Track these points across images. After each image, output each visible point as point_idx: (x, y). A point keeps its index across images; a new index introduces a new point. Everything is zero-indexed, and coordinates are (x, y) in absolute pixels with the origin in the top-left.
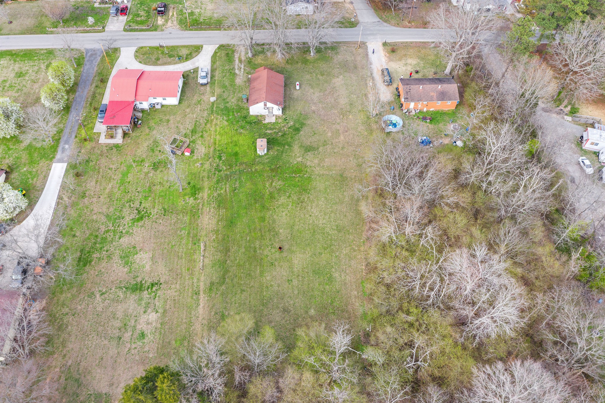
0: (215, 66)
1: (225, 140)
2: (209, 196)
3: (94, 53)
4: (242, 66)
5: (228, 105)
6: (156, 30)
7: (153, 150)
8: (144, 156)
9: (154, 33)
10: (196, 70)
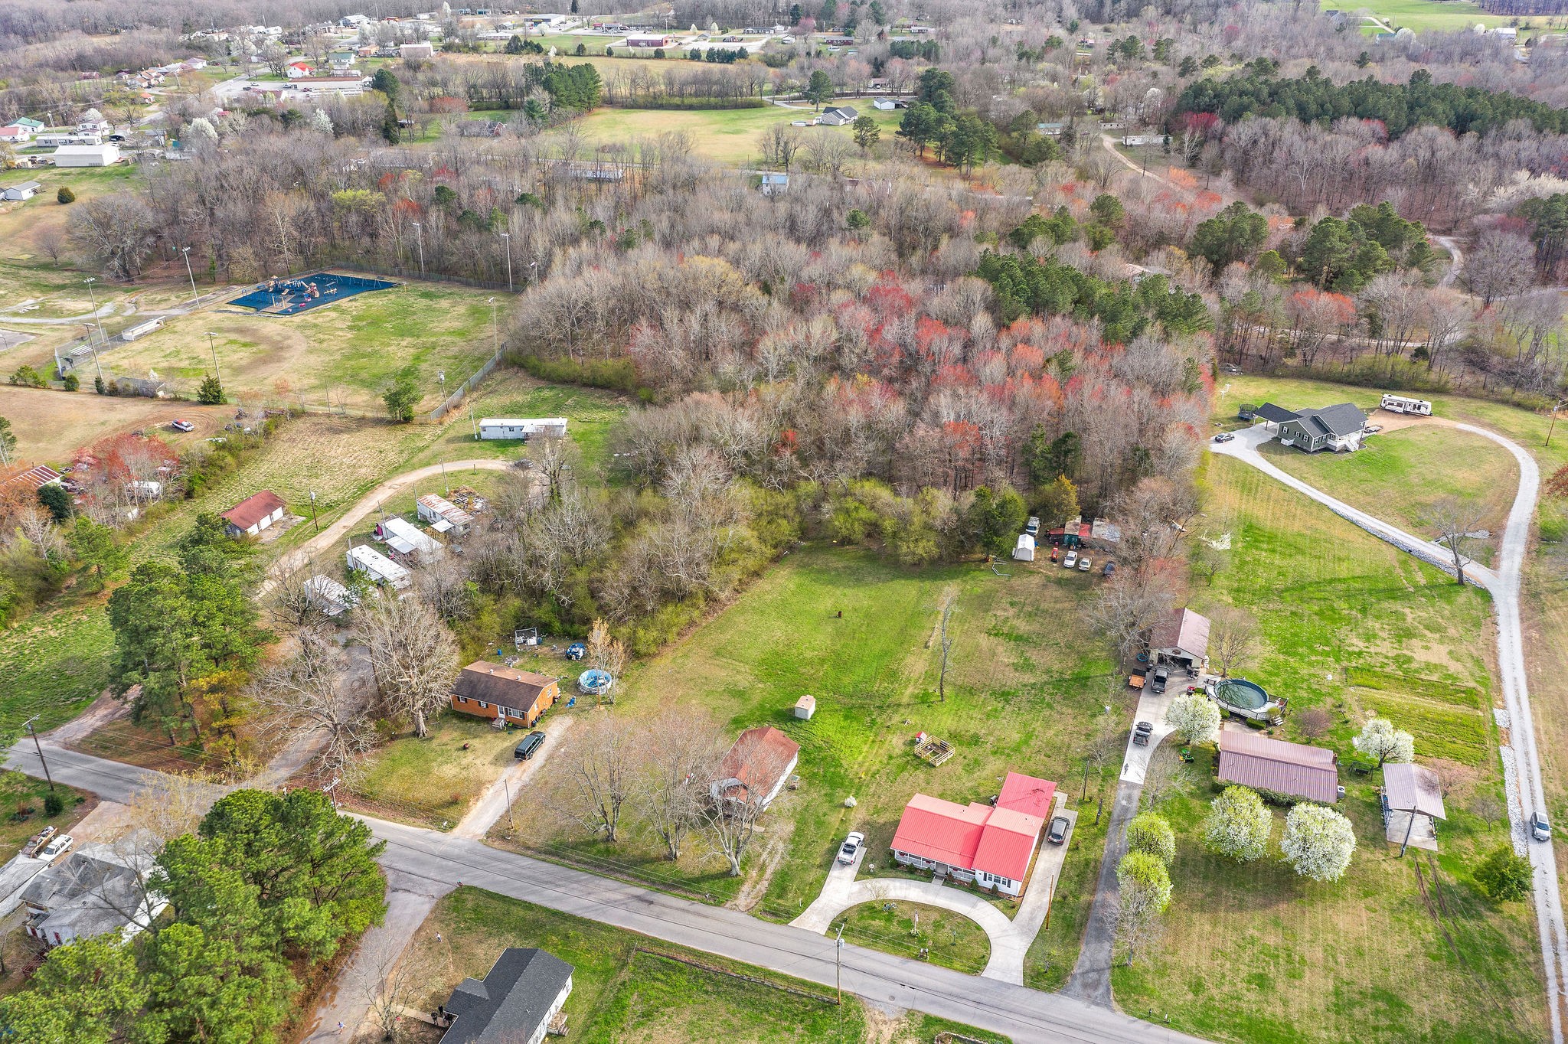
0: (819, 872)
1: (855, 741)
2: (906, 687)
3: (1089, 991)
4: (765, 855)
5: (828, 790)
6: (929, 1021)
7: (976, 761)
8: (992, 758)
9: (935, 1012)
10: (864, 873)
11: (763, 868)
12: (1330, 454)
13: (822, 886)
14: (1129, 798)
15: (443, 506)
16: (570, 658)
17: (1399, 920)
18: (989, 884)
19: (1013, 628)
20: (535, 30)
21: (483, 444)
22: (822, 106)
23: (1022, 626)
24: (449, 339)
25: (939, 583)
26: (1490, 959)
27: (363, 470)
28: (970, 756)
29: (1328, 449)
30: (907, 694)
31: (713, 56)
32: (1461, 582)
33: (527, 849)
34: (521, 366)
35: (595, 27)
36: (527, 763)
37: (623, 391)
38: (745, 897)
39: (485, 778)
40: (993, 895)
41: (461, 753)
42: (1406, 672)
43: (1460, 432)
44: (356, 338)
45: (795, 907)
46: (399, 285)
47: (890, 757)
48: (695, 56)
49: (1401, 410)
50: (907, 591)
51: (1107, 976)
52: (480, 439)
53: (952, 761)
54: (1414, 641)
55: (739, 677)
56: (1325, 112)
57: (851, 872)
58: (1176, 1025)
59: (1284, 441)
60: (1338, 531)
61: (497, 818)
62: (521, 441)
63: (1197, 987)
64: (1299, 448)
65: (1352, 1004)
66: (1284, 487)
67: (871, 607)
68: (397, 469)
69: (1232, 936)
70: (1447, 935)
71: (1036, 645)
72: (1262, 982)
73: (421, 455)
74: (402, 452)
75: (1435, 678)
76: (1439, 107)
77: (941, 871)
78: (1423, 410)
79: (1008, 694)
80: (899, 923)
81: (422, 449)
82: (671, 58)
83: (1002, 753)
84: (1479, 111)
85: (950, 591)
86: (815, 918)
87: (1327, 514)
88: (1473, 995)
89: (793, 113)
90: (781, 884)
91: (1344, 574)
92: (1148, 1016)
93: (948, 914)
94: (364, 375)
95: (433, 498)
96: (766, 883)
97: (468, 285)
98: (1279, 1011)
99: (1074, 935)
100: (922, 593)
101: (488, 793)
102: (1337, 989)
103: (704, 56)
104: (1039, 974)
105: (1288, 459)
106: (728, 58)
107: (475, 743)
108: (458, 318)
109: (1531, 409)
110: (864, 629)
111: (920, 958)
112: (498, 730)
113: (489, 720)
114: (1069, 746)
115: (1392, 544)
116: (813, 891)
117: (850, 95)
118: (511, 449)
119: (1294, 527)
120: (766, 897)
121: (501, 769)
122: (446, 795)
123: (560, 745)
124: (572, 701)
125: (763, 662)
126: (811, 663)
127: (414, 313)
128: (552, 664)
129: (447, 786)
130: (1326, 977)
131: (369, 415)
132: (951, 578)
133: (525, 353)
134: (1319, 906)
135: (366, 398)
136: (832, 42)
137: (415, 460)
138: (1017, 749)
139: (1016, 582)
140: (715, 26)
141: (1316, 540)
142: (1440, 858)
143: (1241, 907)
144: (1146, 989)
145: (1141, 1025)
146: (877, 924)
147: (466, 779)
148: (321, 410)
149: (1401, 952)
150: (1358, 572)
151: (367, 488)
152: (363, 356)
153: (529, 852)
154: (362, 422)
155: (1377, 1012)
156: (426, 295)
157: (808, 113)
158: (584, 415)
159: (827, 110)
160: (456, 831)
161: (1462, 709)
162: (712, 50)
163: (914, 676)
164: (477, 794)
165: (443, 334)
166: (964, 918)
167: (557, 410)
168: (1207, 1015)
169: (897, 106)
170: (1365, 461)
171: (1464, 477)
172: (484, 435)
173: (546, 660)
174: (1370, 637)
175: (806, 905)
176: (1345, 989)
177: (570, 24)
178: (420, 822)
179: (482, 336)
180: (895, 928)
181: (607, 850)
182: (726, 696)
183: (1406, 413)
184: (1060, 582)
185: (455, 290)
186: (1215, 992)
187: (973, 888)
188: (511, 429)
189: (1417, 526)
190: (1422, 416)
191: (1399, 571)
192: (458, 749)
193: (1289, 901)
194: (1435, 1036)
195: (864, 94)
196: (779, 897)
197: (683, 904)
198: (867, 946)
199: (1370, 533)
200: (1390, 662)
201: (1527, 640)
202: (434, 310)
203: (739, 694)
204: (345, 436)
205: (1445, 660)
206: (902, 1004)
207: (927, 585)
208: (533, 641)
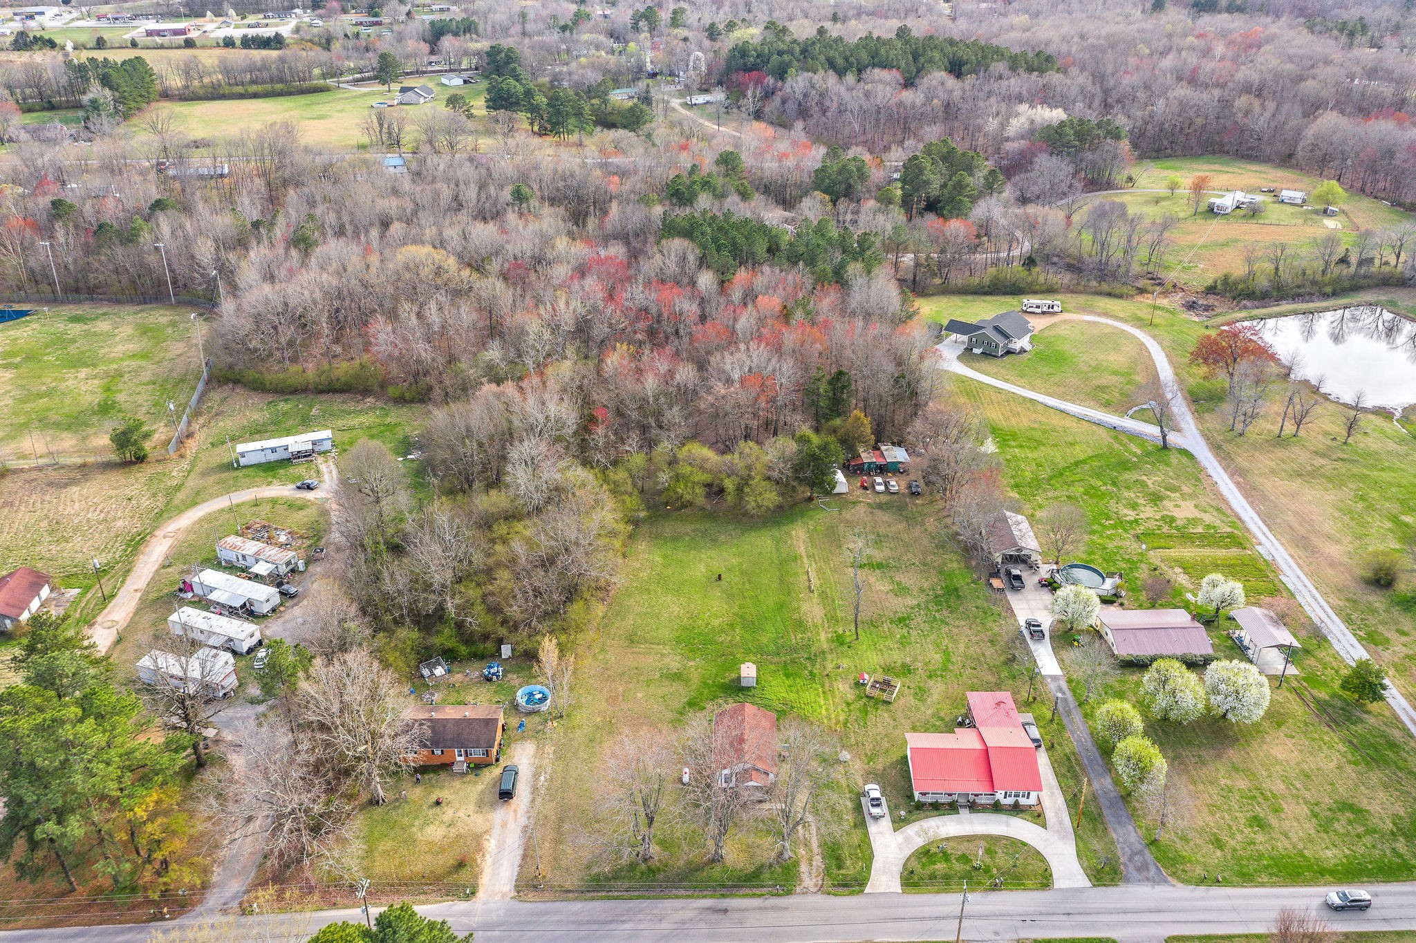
0: (859, 832)
1: (809, 696)
2: (818, 634)
3: (1145, 874)
7: (920, 688)
8: (931, 682)
9: (1039, 935)
10: (897, 822)
11: (807, 844)
12: (1013, 356)
13: (870, 845)
14: (1060, 689)
15: (251, 547)
16: (489, 680)
17: (1314, 739)
18: (1010, 801)
19: (869, 557)
20: (31, 24)
21: (245, 471)
22: (396, 87)
23: (878, 555)
24: (134, 364)
25: (786, 528)
26: (1390, 753)
27: (120, 523)
28: (912, 686)
29: (1009, 352)
30: (823, 639)
31: (247, 43)
32: (1165, 446)
33: (565, 893)
34: (236, 382)
35: (99, 18)
36: (514, 801)
37: (366, 392)
38: (809, 877)
39: (479, 830)
40: (1016, 809)
41: (437, 810)
42: (1177, 528)
43: (1089, 322)
44: (19, 377)
45: (860, 873)
46: (36, 313)
47: (848, 704)
48: (229, 43)
49: (1039, 311)
50: (762, 542)
51: (1149, 857)
52: (240, 467)
53: (901, 693)
54: (1165, 502)
55: (667, 660)
56: (851, 65)
57: (886, 823)
58: (1226, 883)
59: (976, 351)
60: (1057, 421)
61: (517, 869)
62: (286, 462)
63: (1218, 843)
64: (989, 355)
65: (1330, 821)
66: (999, 391)
67: (741, 564)
68: (160, 516)
69: (1214, 791)
70: (1350, 742)
71: (898, 569)
72: (1257, 822)
73: (181, 495)
74: (154, 495)
75: (1200, 530)
76: (937, 55)
77: (962, 801)
78: (1056, 309)
79: (904, 619)
80: (957, 860)
81: (178, 488)
82: (203, 47)
83: (937, 676)
84: (965, 58)
85: (799, 535)
86: (884, 879)
87: (1040, 407)
88: (1398, 786)
89: (365, 95)
90: (833, 854)
91: (1082, 457)
92: (1202, 881)
93: (993, 840)
94: (54, 417)
95: (232, 540)
96: (819, 858)
97: (118, 302)
98: (1286, 843)
99: (1100, 827)
100: (777, 542)
101: (491, 845)
102: (1312, 811)
103: (238, 43)
104: (1098, 871)
105: (986, 365)
106: (265, 43)
107: (444, 794)
108: (129, 339)
109: (1120, 296)
110: (747, 586)
111: (995, 887)
112: (463, 775)
113: (446, 767)
114: (984, 655)
115: (1099, 424)
116: (866, 854)
117: (411, 73)
118: (282, 471)
119: (1023, 422)
120: (827, 871)
121: (490, 816)
122: (448, 860)
123: (536, 775)
124: (521, 725)
125: (678, 641)
126: (722, 631)
127: (73, 341)
128: (474, 690)
129: (442, 850)
130: (1298, 804)
131: (91, 459)
132: (792, 522)
133: (237, 368)
134: (1255, 744)
135: (73, 442)
136: (361, 24)
137: (176, 502)
138: (945, 669)
139: (847, 515)
140: (232, 12)
141: (1045, 432)
142: (1305, 679)
143: (1202, 762)
144: (1184, 858)
145: (1201, 891)
146: (940, 867)
147: (459, 836)
148: (25, 464)
149: (1333, 765)
150: (1090, 452)
151: (137, 543)
152: (40, 396)
153: (571, 895)
154: (84, 471)
155: (1350, 822)
156: (76, 319)
157: (382, 93)
158: (340, 423)
159: (404, 90)
160: (481, 894)
161: (1234, 552)
162: (245, 36)
163: (818, 621)
164: (480, 849)
165: (122, 359)
166: (1007, 838)
167: (306, 423)
168: (1242, 866)
169: (465, 82)
170: (1042, 357)
171: (1116, 359)
172: (243, 461)
173: (465, 687)
174: (1134, 506)
175: (869, 868)
176: (1317, 809)
177: (67, 17)
178: (433, 897)
179: (169, 355)
180: (958, 867)
181: (650, 869)
182: (666, 682)
183: (1043, 313)
184: (880, 506)
185: (105, 309)
186: (1233, 843)
187: (997, 808)
188: (274, 450)
189: (1107, 405)
190: (1055, 313)
191: (1116, 446)
192: (431, 807)
193: (1232, 746)
194: (1398, 828)
195: (425, 72)
196: (840, 867)
197: (756, 902)
198: (945, 891)
199: (1080, 419)
200: (1161, 523)
201: (1238, 484)
202: (95, 334)
203: (677, 677)
204: (74, 489)
205: (1195, 513)
206: (1008, 936)
207: (776, 533)
208: (439, 671)
